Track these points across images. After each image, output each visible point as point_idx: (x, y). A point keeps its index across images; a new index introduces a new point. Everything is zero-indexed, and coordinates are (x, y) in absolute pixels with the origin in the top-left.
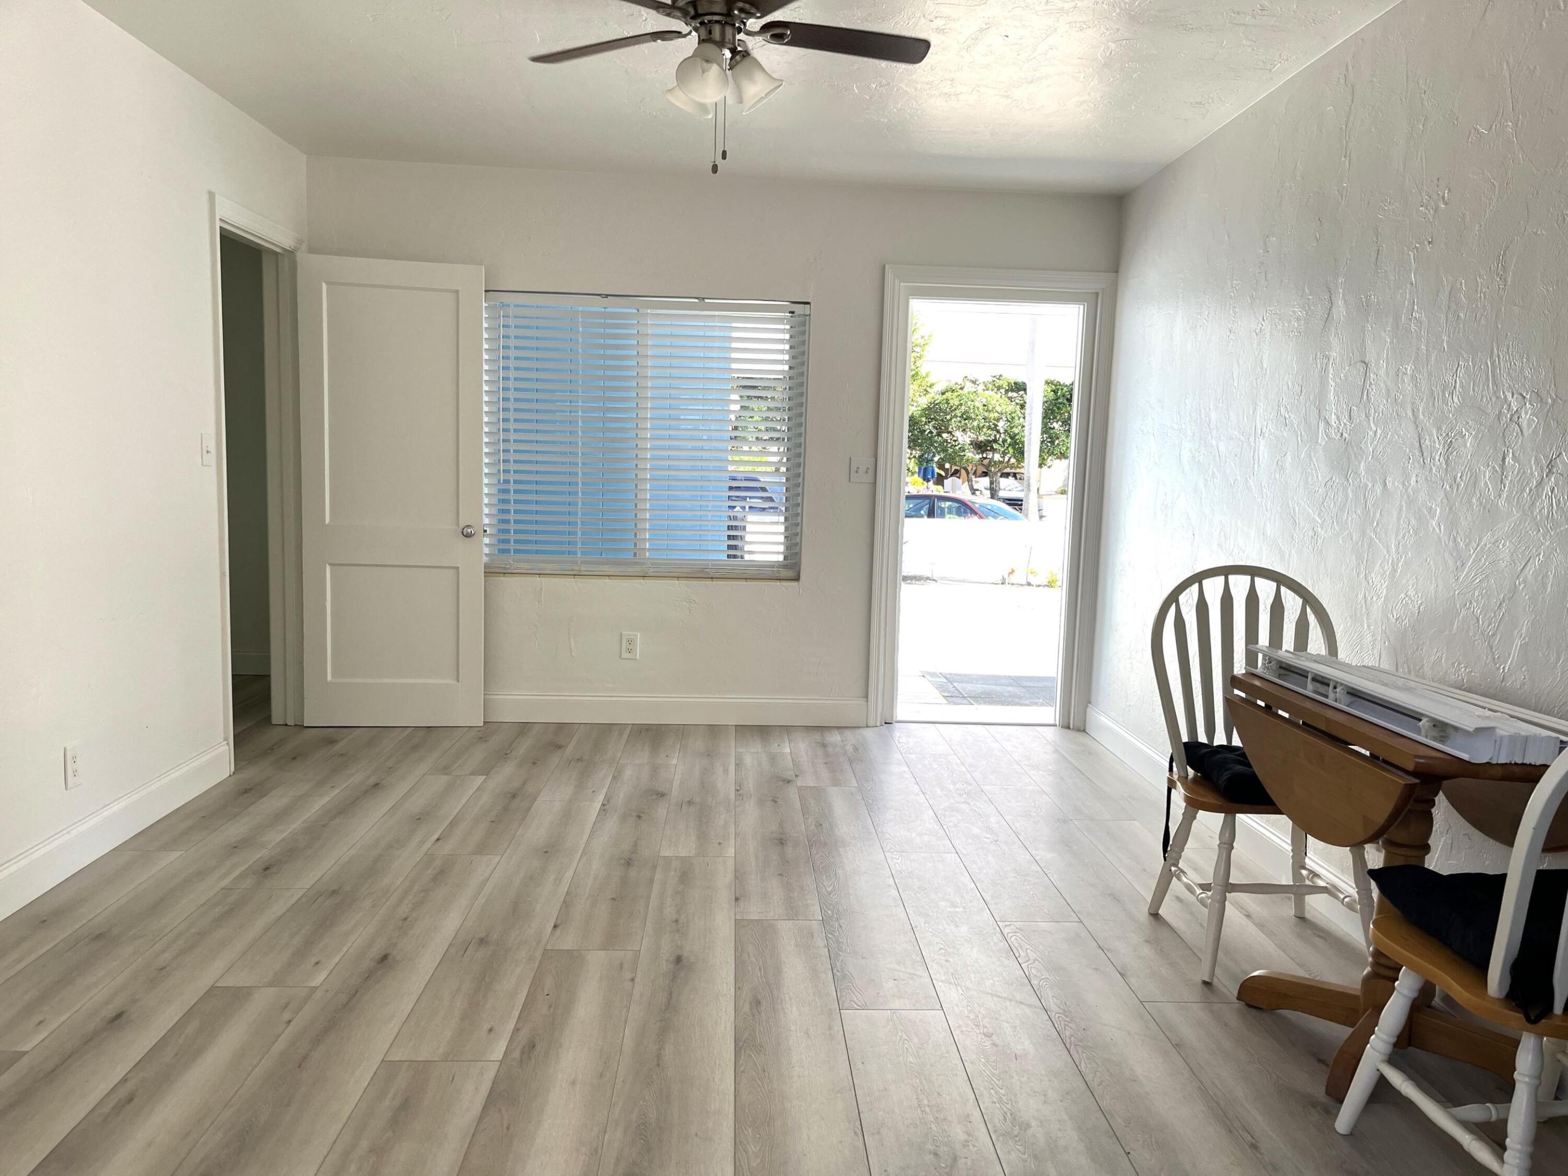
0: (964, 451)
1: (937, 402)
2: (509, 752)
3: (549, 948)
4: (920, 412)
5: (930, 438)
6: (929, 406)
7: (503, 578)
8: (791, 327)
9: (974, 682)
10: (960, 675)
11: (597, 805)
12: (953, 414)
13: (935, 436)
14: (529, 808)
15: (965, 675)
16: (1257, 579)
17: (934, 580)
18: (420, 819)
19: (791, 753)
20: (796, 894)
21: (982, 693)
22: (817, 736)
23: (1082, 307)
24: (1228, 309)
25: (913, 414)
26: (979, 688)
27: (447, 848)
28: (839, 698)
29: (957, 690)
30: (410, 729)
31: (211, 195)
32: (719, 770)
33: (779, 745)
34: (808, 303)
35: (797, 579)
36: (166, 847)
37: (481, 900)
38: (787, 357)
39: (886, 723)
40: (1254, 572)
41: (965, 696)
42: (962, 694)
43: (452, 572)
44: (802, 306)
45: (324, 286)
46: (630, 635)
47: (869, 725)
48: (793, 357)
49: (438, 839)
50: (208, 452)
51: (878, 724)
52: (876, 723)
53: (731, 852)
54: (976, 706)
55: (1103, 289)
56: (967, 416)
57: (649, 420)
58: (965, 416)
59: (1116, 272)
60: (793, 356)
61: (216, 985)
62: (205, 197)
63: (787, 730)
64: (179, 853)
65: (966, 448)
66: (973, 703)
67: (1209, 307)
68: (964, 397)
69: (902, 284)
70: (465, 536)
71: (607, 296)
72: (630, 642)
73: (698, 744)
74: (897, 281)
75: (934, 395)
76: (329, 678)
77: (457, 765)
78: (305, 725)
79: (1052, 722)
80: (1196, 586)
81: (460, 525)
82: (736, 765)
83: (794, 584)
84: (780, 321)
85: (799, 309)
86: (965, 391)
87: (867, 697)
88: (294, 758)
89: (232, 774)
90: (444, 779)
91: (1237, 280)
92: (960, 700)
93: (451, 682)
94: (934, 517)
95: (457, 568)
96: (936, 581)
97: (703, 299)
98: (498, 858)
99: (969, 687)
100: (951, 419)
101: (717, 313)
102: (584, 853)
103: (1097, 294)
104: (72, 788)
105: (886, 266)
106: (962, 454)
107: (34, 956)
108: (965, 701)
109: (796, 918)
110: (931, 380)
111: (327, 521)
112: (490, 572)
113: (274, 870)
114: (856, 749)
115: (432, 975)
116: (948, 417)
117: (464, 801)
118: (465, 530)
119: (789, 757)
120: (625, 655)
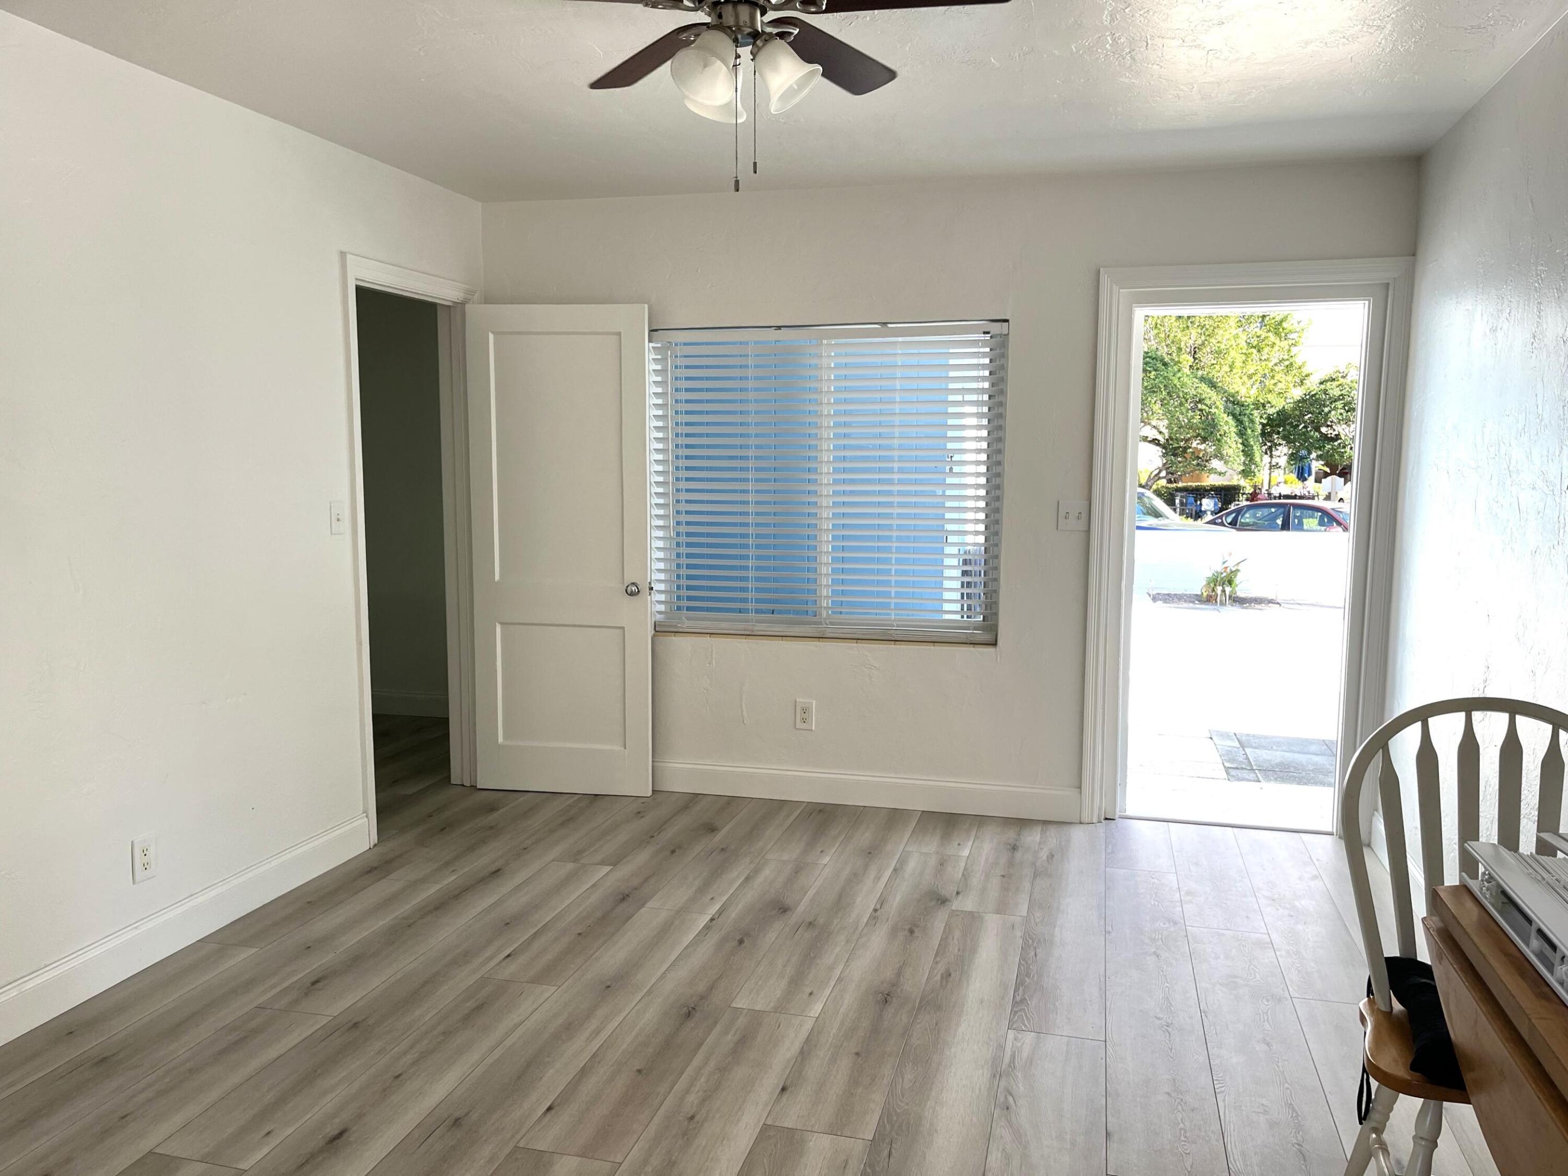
0: (1344, 447)
1: (1313, 393)
2: (656, 834)
3: (521, 1146)
4: (1292, 405)
5: (1304, 434)
6: (1303, 398)
7: (673, 638)
8: (991, 350)
9: (1275, 748)
10: (1260, 737)
11: (704, 920)
12: (1333, 406)
13: (1311, 431)
14: (629, 918)
15: (1266, 737)
16: (1520, 719)
17: (1278, 603)
18: (507, 925)
19: (968, 857)
20: (860, 1090)
21: (1277, 765)
22: (1011, 834)
23: (1367, 302)
24: (1531, 305)
25: (1284, 407)
26: (1276, 756)
27: (512, 968)
28: (1046, 787)
29: (1247, 758)
30: (578, 796)
31: (343, 255)
32: (872, 873)
33: (959, 844)
34: (1007, 321)
35: (994, 644)
36: (245, 943)
37: (497, 1053)
38: (986, 385)
39: (1106, 819)
40: (1514, 708)
41: (1255, 768)
42: (1251, 765)
43: (621, 630)
44: (999, 324)
45: (491, 336)
46: (805, 703)
47: (1083, 820)
48: (993, 385)
49: (508, 956)
50: (338, 520)
51: (1095, 821)
52: (1092, 820)
53: (817, 1009)
54: (1264, 784)
55: (1395, 278)
56: (1350, 408)
57: (824, 464)
58: (1347, 408)
59: (1414, 255)
60: (992, 383)
61: (153, 1151)
62: (336, 259)
63: (980, 821)
64: (253, 951)
65: (1347, 443)
66: (1261, 779)
67: (1510, 301)
68: (1345, 386)
69: (1121, 290)
70: (630, 595)
71: (779, 328)
72: (805, 711)
73: (864, 837)
74: (1115, 288)
75: (1312, 384)
76: (500, 740)
77: (593, 849)
78: (478, 787)
79: (1329, 829)
80: (1418, 726)
81: (625, 582)
82: (895, 870)
83: (990, 650)
84: (974, 343)
85: (996, 328)
86: (1349, 379)
87: (1080, 787)
88: (443, 829)
89: (372, 847)
90: (570, 866)
91: (1542, 265)
92: (1246, 774)
93: (617, 748)
94: (1288, 529)
95: (623, 628)
96: (1280, 605)
97: (885, 324)
98: (553, 989)
99: (1265, 755)
100: (1330, 412)
101: (900, 339)
102: (649, 992)
103: (1387, 285)
104: (139, 882)
105: (1101, 269)
106: (1342, 450)
107: (28, 1081)
108: (1252, 776)
109: (839, 1133)
110: (1305, 371)
111: (497, 578)
112: (660, 630)
113: (319, 985)
114: (1051, 856)
115: (373, 1169)
116: (1326, 410)
117: (567, 902)
118: (629, 588)
119: (962, 865)
120: (799, 725)
